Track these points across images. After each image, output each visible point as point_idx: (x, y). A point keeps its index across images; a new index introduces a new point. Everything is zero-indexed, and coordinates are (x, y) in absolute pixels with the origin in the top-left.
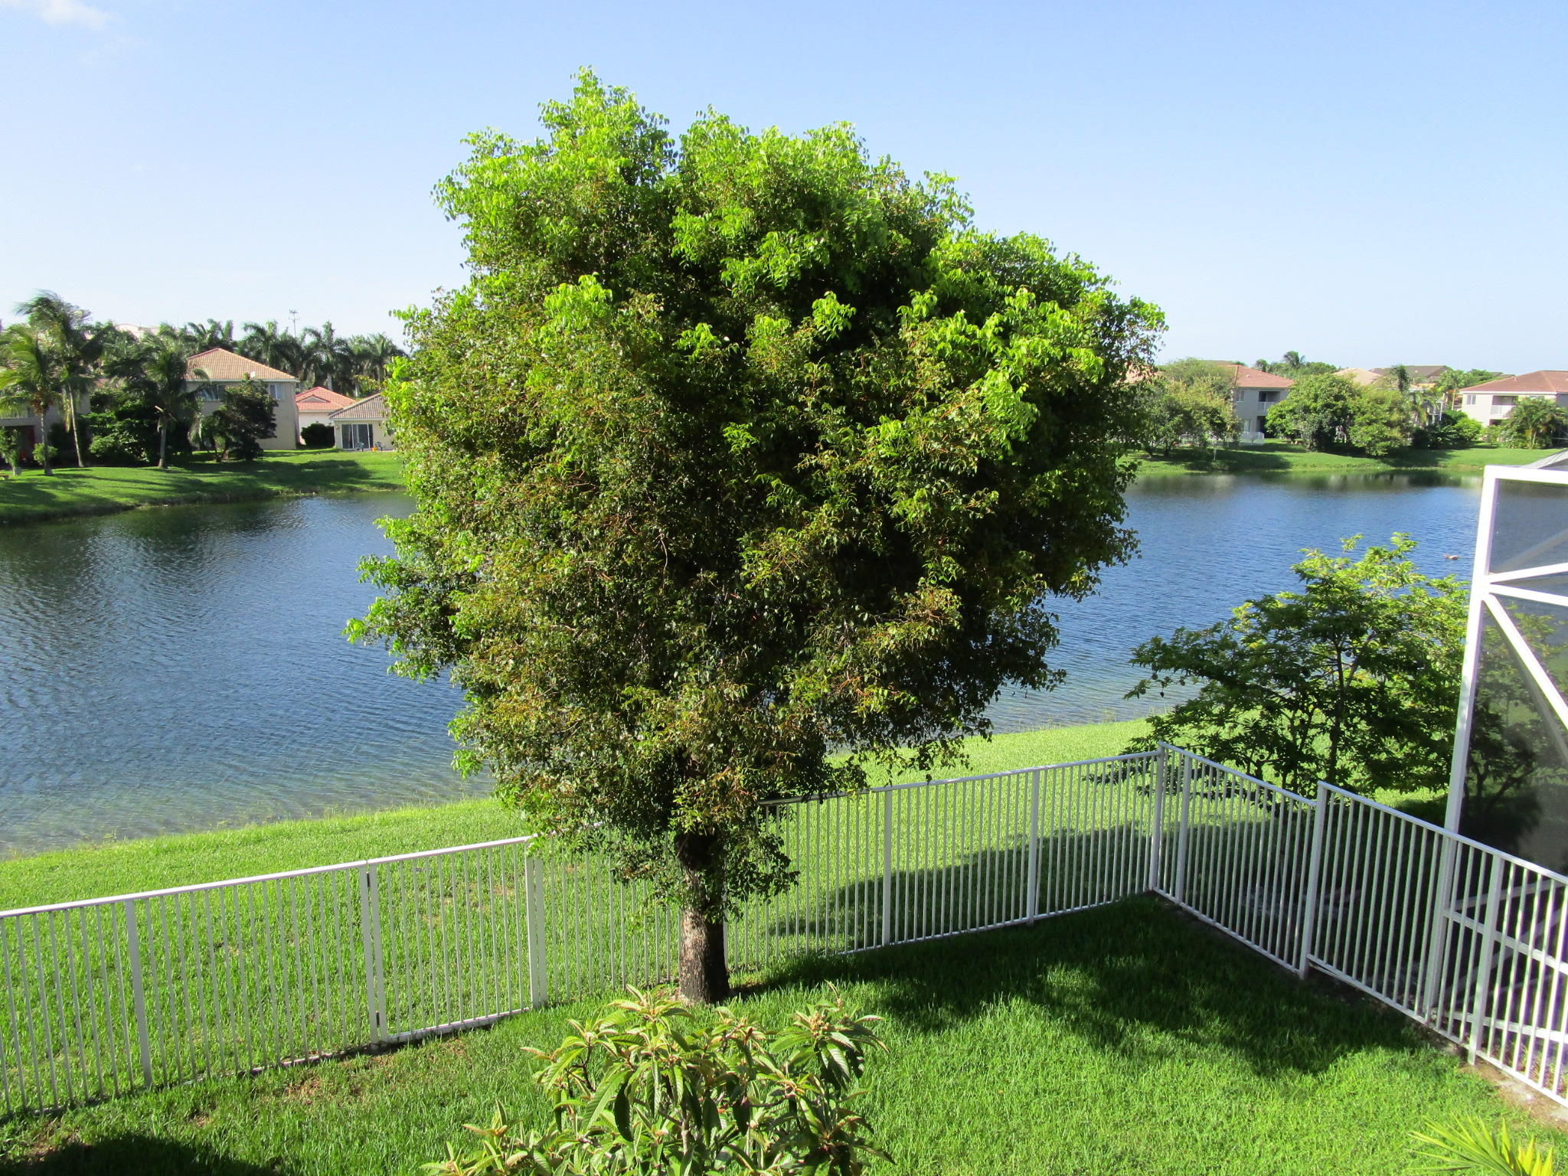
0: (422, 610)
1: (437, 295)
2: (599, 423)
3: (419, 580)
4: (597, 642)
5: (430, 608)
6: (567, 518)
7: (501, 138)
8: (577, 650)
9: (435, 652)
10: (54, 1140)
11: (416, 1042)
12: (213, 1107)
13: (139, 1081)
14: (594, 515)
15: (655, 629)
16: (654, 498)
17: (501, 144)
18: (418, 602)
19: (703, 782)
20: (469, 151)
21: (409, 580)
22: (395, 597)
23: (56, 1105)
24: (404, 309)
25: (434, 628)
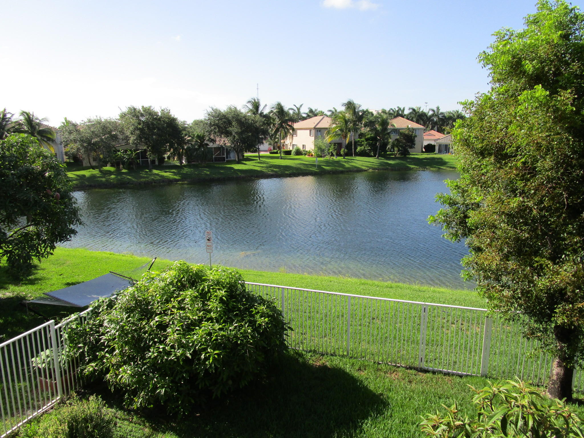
0: (457, 215)
1: (477, 95)
2: (539, 146)
3: (457, 203)
4: (528, 237)
5: (460, 215)
6: (520, 184)
7: (509, 30)
8: (517, 239)
9: (460, 232)
12: (365, 369)
13: (345, 353)
14: (533, 184)
15: (556, 236)
16: (563, 179)
17: (508, 33)
18: (456, 212)
19: (571, 306)
20: (494, 38)
21: (452, 203)
22: (448, 209)
23: (323, 352)
24: (463, 101)
25: (460, 223)
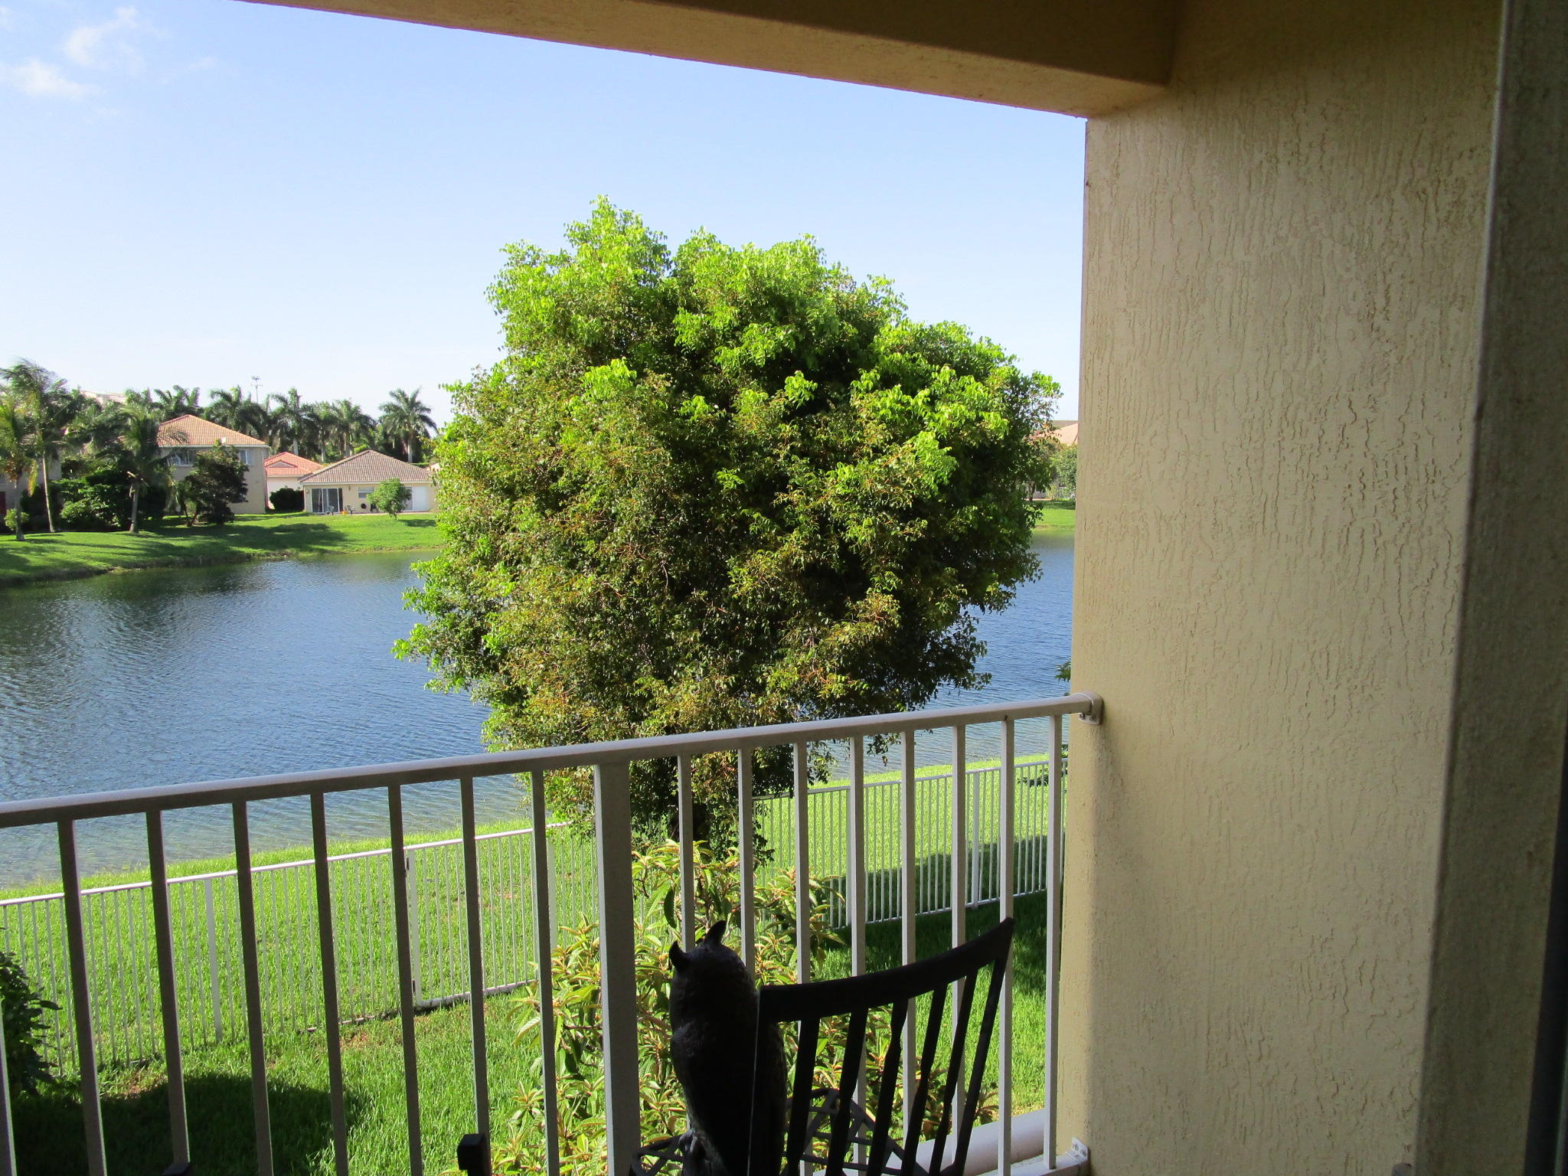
0: (457, 631)
1: (476, 372)
2: (621, 471)
3: (453, 607)
4: (609, 650)
5: (464, 630)
6: (590, 547)
7: (532, 248)
8: (594, 659)
9: (468, 668)
10: (145, 1082)
11: (448, 1006)
13: (211, 1039)
14: (609, 548)
15: (657, 640)
16: (657, 532)
17: (531, 252)
18: (454, 625)
19: (698, 760)
20: (506, 257)
21: (445, 608)
22: (433, 622)
23: (141, 1058)
24: (451, 383)
25: (468, 647)
